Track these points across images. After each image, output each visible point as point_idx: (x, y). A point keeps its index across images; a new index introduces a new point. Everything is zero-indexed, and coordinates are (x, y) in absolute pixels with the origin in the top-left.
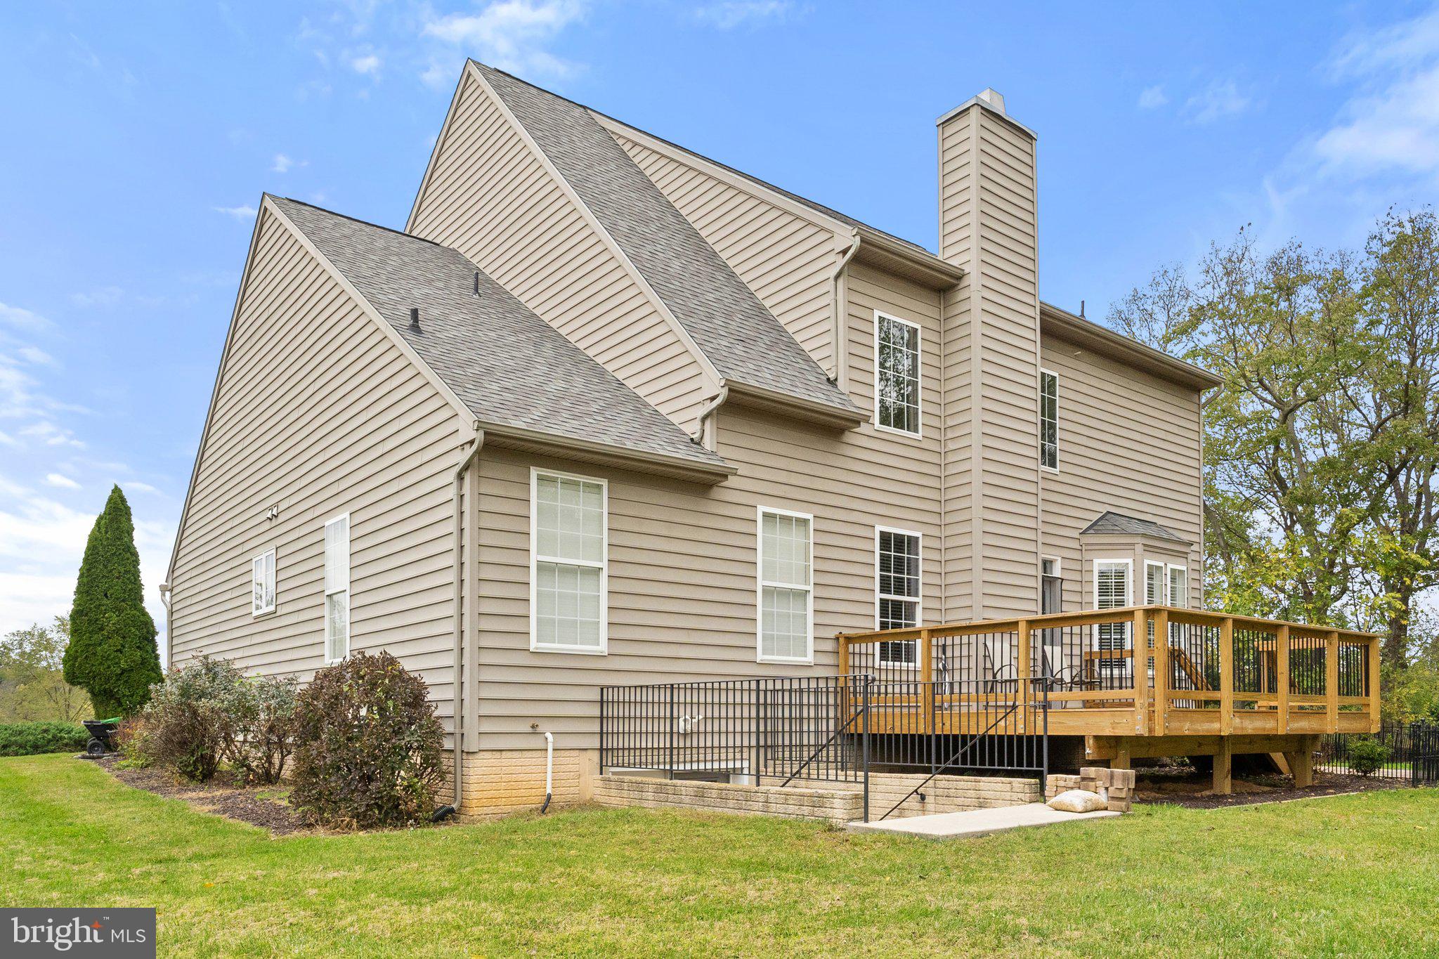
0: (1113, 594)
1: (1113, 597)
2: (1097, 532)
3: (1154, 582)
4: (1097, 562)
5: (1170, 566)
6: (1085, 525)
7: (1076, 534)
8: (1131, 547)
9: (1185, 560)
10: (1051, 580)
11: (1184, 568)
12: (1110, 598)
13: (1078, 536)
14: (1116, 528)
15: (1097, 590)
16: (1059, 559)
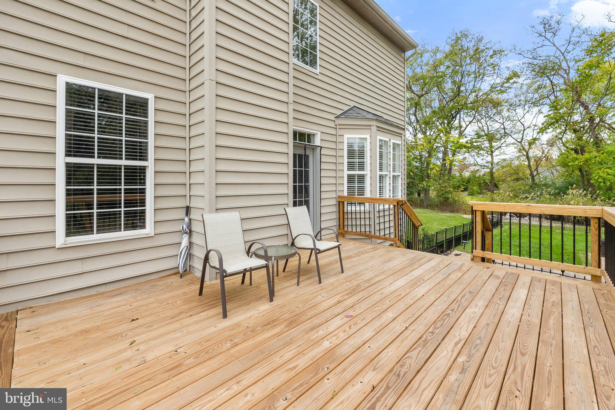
0: (357, 157)
1: (357, 160)
2: (346, 117)
3: (383, 151)
4: (346, 136)
5: (392, 141)
6: (339, 112)
7: (332, 117)
8: (369, 128)
9: (400, 138)
10: (314, 147)
11: (400, 143)
12: (355, 160)
13: (334, 119)
14: (359, 115)
15: (347, 155)
16: (319, 133)
